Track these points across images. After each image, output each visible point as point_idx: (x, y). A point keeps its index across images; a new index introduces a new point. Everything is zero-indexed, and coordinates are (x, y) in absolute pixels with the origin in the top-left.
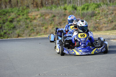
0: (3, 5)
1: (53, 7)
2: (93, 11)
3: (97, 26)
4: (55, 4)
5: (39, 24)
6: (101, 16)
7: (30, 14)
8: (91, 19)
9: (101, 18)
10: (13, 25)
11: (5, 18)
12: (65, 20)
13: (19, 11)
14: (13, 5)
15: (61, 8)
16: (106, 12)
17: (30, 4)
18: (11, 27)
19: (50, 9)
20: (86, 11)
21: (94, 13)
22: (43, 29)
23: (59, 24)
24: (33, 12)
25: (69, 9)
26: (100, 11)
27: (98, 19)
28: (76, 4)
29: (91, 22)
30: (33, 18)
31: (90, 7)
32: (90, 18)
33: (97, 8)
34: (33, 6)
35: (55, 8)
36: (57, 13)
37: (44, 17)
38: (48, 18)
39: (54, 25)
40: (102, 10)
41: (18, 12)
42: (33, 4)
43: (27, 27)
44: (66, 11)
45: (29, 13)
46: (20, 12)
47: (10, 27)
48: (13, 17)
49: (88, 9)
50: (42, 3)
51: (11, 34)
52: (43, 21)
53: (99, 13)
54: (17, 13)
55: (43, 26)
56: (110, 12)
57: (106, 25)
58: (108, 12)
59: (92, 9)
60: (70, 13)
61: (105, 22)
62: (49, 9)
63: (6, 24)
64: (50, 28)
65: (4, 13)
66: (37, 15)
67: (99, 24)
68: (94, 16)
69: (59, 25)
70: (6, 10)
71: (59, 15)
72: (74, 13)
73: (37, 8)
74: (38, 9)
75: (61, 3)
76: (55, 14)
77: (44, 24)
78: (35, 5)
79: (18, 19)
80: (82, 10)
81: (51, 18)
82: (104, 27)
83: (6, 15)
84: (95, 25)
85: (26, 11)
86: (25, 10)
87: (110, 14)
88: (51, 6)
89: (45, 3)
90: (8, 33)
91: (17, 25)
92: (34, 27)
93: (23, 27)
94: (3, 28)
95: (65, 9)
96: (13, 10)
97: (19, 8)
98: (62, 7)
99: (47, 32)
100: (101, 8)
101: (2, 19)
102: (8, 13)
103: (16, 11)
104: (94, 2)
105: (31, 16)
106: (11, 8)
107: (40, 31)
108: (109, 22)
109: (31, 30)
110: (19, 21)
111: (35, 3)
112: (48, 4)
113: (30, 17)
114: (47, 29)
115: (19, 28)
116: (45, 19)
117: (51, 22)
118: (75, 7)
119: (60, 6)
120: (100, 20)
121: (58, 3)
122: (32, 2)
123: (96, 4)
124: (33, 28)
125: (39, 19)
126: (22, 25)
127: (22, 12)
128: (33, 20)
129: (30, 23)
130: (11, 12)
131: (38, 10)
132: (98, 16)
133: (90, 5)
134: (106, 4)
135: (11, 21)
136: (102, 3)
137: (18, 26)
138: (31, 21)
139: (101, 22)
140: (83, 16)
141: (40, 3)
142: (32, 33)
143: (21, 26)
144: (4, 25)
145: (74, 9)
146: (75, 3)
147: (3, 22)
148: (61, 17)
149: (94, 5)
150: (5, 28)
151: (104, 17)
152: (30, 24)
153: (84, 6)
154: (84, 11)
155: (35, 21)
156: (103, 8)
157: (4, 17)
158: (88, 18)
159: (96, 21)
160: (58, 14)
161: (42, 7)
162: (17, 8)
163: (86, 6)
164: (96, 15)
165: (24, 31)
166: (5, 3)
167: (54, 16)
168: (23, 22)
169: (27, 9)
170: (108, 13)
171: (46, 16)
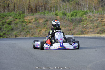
0: (2, 9)
1: (46, 13)
2: (81, 17)
3: (84, 30)
5: (34, 27)
6: (88, 22)
7: (26, 18)
9: (88, 23)
10: (11, 27)
11: (4, 21)
14: (10, 9)
16: (92, 18)
17: (26, 9)
18: (9, 29)
19: (43, 14)
20: (75, 17)
21: (82, 19)
22: (37, 32)
24: (28, 16)
25: (60, 14)
26: (87, 18)
27: (85, 25)
28: (66, 11)
29: (79, 27)
30: (29, 22)
31: (78, 14)
32: (78, 23)
33: (84, 15)
34: (28, 11)
35: (47, 13)
36: (50, 18)
37: (38, 20)
38: (42, 22)
39: (47, 28)
40: (89, 17)
43: (24, 29)
44: (57, 16)
46: (17, 16)
47: (9, 28)
48: (11, 20)
49: (76, 15)
50: (36, 9)
51: (9, 35)
52: (37, 24)
53: (86, 19)
54: (15, 17)
55: (38, 29)
57: (92, 30)
58: (93, 18)
59: (80, 15)
60: (61, 18)
61: (91, 27)
62: (43, 15)
63: (5, 26)
64: (43, 30)
65: (3, 16)
66: (32, 19)
67: (86, 28)
68: (82, 21)
70: (5, 14)
72: (65, 18)
74: (33, 14)
75: (52, 10)
76: (48, 19)
77: (38, 27)
78: (30, 11)
79: (15, 22)
80: (71, 16)
82: (90, 31)
84: (82, 30)
85: (23, 15)
86: (22, 15)
87: (96, 20)
88: (44, 12)
89: (39, 9)
90: (6, 34)
91: (15, 27)
92: (30, 30)
93: (20, 29)
94: (3, 29)
95: (56, 15)
96: (11, 14)
97: (16, 13)
98: (54, 13)
99: (40, 34)
100: (88, 15)
101: (1, 22)
102: (6, 17)
104: (81, 9)
105: (27, 19)
106: (9, 12)
107: (34, 33)
108: (95, 27)
109: (27, 32)
110: (16, 24)
111: (30, 9)
112: (41, 10)
113: (26, 21)
114: (41, 32)
116: (39, 23)
117: (44, 26)
118: (65, 13)
119: (52, 12)
120: (86, 25)
121: (50, 9)
122: (28, 8)
123: (84, 11)
124: (28, 30)
125: (34, 23)
127: (19, 16)
128: (28, 23)
129: (26, 25)
130: (9, 15)
131: (33, 15)
132: (85, 21)
133: (78, 12)
134: (91, 11)
135: (9, 24)
136: (88, 10)
137: (15, 28)
139: (87, 27)
140: (72, 22)
141: (35, 9)
142: (27, 34)
143: (18, 28)
144: (3, 27)
145: (64, 15)
146: (65, 10)
147: (2, 24)
149: (82, 12)
150: (4, 30)
151: (90, 23)
152: (26, 27)
153: (73, 12)
154: (73, 17)
155: (30, 24)
156: (90, 15)
157: (4, 19)
158: (77, 23)
159: (83, 26)
160: (51, 19)
161: (36, 12)
162: (15, 12)
163: (74, 13)
164: (83, 21)
165: (21, 33)
166: (3, 8)
167: (47, 21)
168: (20, 25)
170: (94, 20)
171: (40, 20)
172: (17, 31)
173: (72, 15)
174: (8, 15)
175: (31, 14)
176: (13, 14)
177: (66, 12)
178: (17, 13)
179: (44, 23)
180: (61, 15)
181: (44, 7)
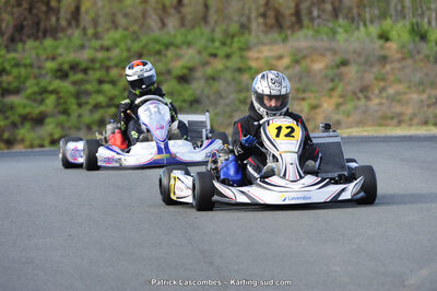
0: (154, 17)
1: (340, 30)
4: (346, 17)
7: (252, 54)
10: (190, 92)
11: (160, 67)
12: (383, 79)
13: (213, 41)
14: (189, 17)
15: (368, 34)
17: (253, 15)
18: (184, 101)
19: (327, 34)
22: (302, 111)
23: (361, 91)
24: (263, 44)
25: (399, 36)
28: (426, 20)
34: (265, 24)
35: (346, 31)
36: (355, 52)
37: (303, 64)
38: (321, 70)
39: (341, 96)
41: (210, 45)
42: (264, 15)
43: (244, 101)
44: (388, 44)
45: (248, 48)
46: (217, 44)
47: (181, 98)
48: (190, 64)
50: (297, 14)
54: (206, 48)
55: (303, 99)
60: (402, 53)
62: (325, 38)
63: (165, 87)
64: (328, 105)
65: (157, 47)
66: (280, 57)
69: (360, 95)
70: (165, 39)
71: (362, 60)
72: (419, 53)
73: (280, 33)
74: (283, 35)
75: (368, 16)
76: (347, 57)
77: (304, 91)
78: (271, 21)
79: (209, 71)
81: (332, 68)
83: (165, 56)
85: (239, 41)
86: (236, 39)
88: (331, 25)
91: (207, 91)
93: (227, 101)
95: (385, 37)
96: (190, 38)
97: (213, 31)
98: (374, 30)
99: (315, 119)
102: (172, 48)
103: (202, 42)
105: (257, 59)
106: (183, 30)
111: (271, 14)
112: (319, 17)
113: (253, 64)
114: (318, 110)
115: (215, 104)
116: (308, 72)
117: (331, 85)
118: (423, 31)
119: (365, 25)
121: (359, 14)
122: (262, 10)
125: (290, 71)
126: (224, 94)
127: (224, 44)
130: (183, 43)
131: (285, 40)
135: (183, 79)
137: (208, 97)
143: (221, 97)
145: (417, 39)
146: (422, 15)
148: (372, 65)
157: (160, 61)
160: (360, 54)
161: (297, 27)
165: (232, 116)
166: (160, 12)
167: (344, 63)
168: (229, 84)
169: (243, 34)
171: (313, 61)
172: (216, 108)
174: (179, 40)
175: (275, 35)
176: (200, 36)
177: (426, 26)
178: (218, 34)
179: (331, 73)
180: (406, 37)
181: (333, 4)
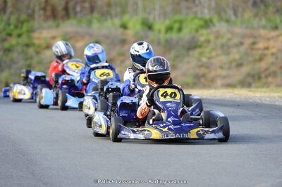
2: (193, 35)
3: (202, 73)
6: (214, 49)
8: (188, 55)
9: (214, 54)
16: (225, 39)
21: (197, 42)
26: (212, 38)
27: (205, 57)
29: (189, 62)
30: (44, 45)
31: (187, 27)
32: (185, 53)
33: (202, 28)
40: (216, 35)
49: (180, 30)
53: (208, 41)
56: (236, 40)
57: (224, 73)
58: (230, 39)
59: (191, 29)
61: (223, 65)
67: (207, 67)
68: (195, 47)
80: (167, 32)
84: (197, 71)
87: (236, 45)
89: (74, 8)
100: (214, 29)
104: (196, 13)
108: (234, 64)
110: (9, 50)
120: (209, 58)
123: (201, 19)
128: (44, 49)
129: (37, 55)
132: (206, 47)
133: (186, 20)
134: (224, 19)
136: (216, 16)
138: (38, 53)
139: (211, 63)
140: (168, 48)
141: (62, 9)
149: (196, 21)
151: (219, 52)
152: (36, 59)
153: (172, 21)
154: (171, 33)
156: (219, 29)
159: (200, 60)
162: (5, 18)
163: (175, 22)
164: (200, 46)
170: (231, 43)
173: (169, 29)
